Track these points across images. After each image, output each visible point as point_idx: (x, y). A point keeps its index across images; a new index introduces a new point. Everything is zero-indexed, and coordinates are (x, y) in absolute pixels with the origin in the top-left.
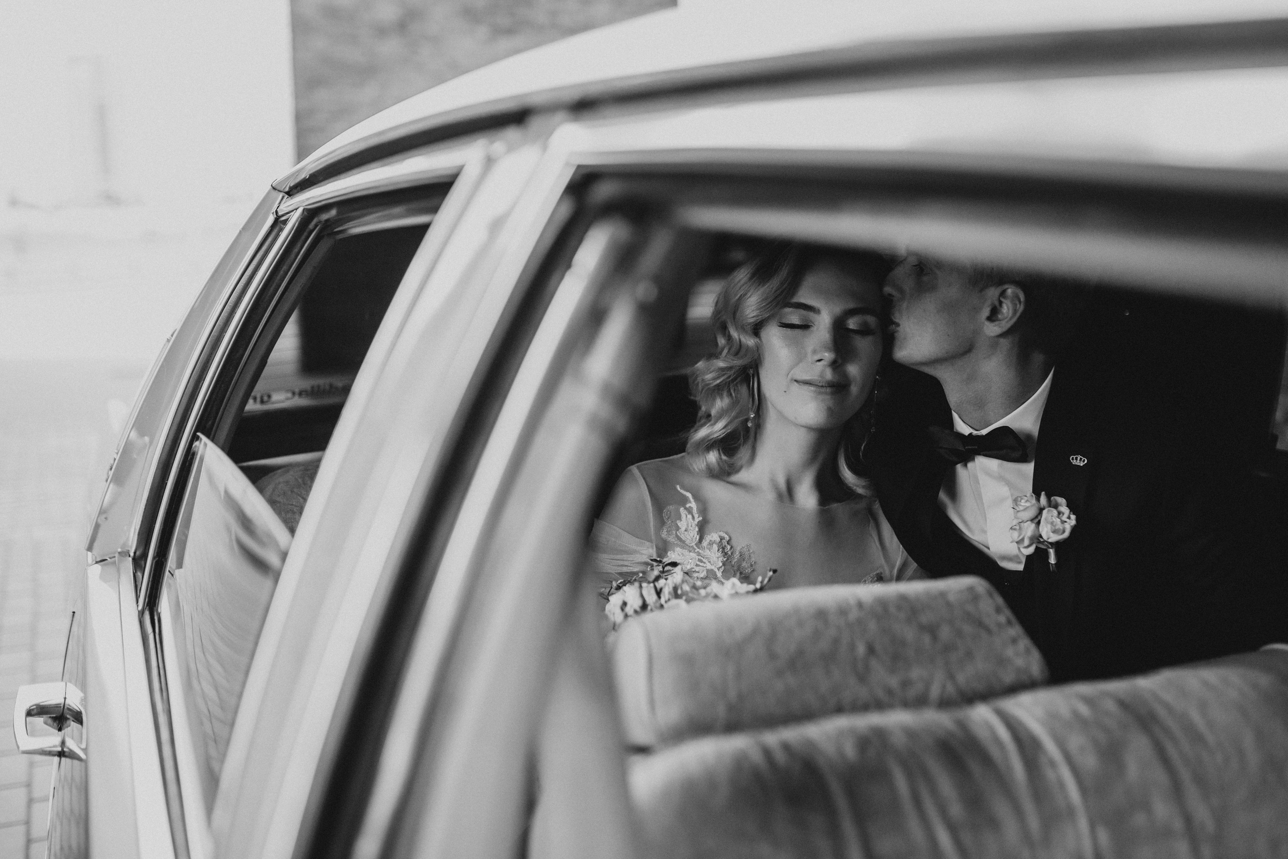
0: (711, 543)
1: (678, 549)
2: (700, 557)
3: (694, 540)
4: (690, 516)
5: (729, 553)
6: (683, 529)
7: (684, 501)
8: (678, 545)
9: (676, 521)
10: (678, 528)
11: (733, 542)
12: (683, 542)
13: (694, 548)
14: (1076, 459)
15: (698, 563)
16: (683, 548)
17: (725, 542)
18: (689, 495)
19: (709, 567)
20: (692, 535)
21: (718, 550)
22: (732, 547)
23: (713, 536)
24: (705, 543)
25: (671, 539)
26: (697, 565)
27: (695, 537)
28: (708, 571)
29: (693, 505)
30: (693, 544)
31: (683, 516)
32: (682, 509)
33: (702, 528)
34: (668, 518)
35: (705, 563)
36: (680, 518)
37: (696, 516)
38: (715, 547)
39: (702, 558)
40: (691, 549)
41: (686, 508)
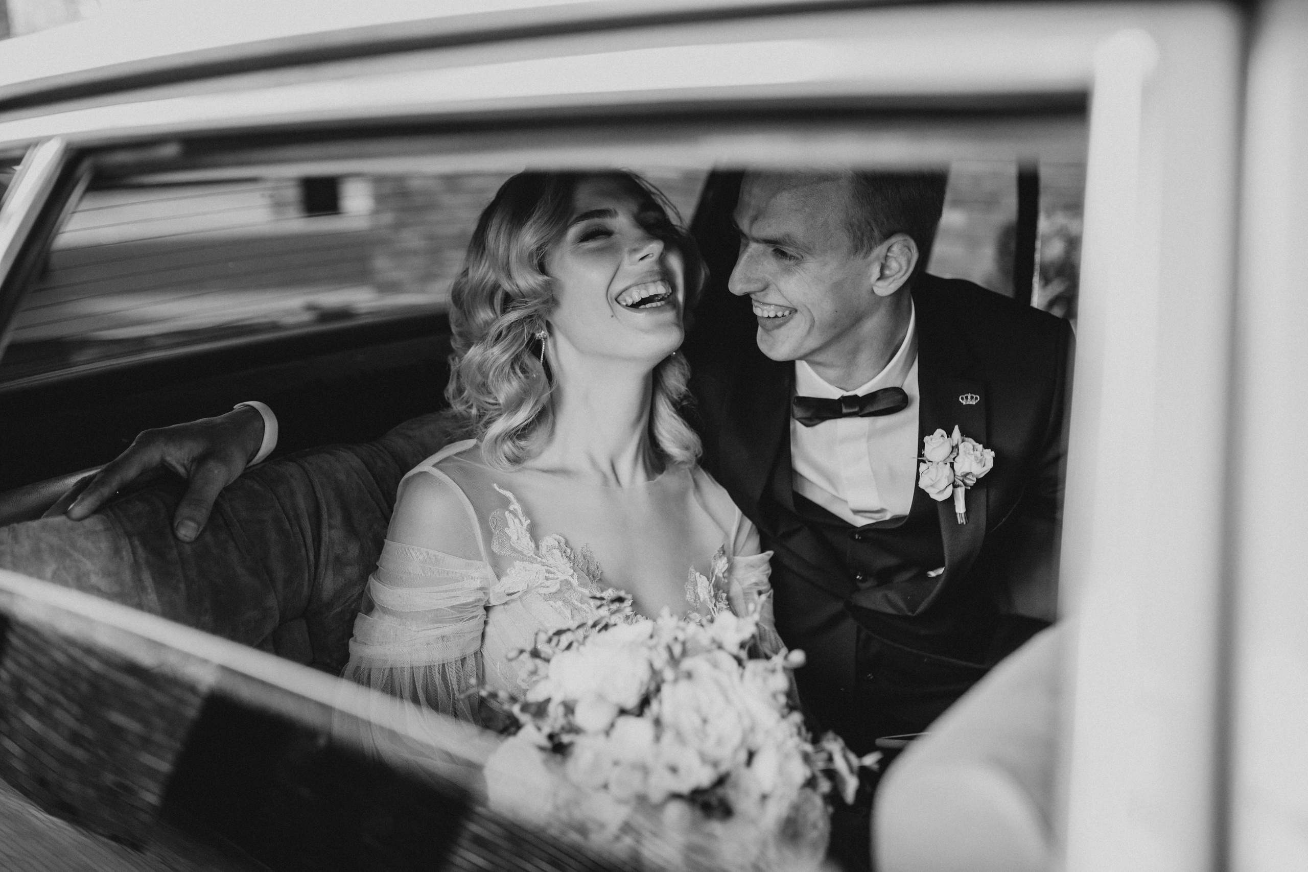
0: (550, 549)
1: (517, 563)
2: (546, 567)
3: (531, 549)
4: (517, 521)
5: (572, 556)
6: (514, 537)
7: (505, 502)
8: (516, 559)
9: (503, 529)
10: (509, 538)
11: (571, 543)
12: (521, 553)
13: (534, 559)
14: (967, 398)
15: (547, 575)
16: (522, 560)
17: (562, 544)
18: (508, 494)
19: (562, 577)
20: (525, 543)
21: (562, 556)
22: (572, 550)
23: (548, 541)
24: (543, 550)
25: (505, 552)
26: (547, 579)
27: (530, 544)
28: (562, 582)
29: (515, 506)
30: (532, 554)
31: (510, 522)
32: (507, 513)
33: (534, 532)
34: (495, 527)
35: (554, 573)
36: (507, 526)
37: (523, 519)
38: (557, 552)
39: (549, 568)
40: (531, 560)
41: (510, 512)
